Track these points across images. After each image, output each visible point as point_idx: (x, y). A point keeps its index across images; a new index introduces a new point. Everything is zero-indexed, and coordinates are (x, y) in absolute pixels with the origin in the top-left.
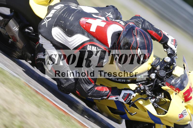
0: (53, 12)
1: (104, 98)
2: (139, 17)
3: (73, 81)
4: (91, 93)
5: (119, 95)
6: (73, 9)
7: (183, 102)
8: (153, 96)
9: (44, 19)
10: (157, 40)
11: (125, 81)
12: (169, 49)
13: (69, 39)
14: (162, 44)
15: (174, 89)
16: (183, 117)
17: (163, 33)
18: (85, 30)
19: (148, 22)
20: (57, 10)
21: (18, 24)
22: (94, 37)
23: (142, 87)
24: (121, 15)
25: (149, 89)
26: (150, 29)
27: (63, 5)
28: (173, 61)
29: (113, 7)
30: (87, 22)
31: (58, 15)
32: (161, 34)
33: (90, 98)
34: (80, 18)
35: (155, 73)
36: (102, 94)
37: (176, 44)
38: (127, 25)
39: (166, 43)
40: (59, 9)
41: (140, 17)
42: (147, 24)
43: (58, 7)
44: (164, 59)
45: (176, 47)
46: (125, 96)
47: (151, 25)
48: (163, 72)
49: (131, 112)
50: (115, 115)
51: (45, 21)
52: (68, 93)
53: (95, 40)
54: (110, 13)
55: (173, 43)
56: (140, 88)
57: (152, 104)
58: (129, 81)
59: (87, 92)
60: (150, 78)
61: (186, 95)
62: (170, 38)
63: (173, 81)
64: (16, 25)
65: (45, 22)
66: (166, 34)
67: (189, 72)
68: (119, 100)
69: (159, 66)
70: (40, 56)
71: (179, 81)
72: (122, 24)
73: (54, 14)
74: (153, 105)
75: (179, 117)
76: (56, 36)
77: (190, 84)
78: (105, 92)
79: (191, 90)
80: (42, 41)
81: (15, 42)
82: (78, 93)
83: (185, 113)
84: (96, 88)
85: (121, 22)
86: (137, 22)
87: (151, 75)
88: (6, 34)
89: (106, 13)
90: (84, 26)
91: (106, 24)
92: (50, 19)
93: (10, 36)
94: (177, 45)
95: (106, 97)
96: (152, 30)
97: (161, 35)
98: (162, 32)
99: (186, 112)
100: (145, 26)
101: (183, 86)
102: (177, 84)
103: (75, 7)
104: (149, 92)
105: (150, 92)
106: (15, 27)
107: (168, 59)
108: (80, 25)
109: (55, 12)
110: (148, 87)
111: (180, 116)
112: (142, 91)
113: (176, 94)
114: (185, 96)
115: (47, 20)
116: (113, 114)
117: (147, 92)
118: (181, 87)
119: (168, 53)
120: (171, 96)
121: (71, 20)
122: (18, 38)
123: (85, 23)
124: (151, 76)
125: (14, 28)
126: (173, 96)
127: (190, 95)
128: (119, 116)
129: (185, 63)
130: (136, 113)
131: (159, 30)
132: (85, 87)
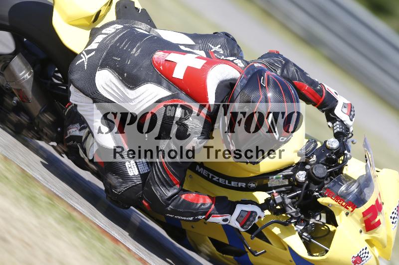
0: (99, 38)
1: (200, 217)
2: (277, 55)
3: (135, 181)
4: (173, 206)
5: (231, 213)
6: (141, 33)
7: (361, 232)
8: (300, 216)
9: (82, 53)
10: (314, 102)
11: (244, 185)
12: (338, 122)
13: (131, 94)
14: (323, 112)
15: (344, 204)
16: (362, 263)
17: (325, 90)
18: (163, 75)
19: (295, 65)
20: (109, 35)
21: (29, 66)
22: (181, 89)
23: (278, 198)
24: (241, 51)
25: (293, 204)
26: (300, 80)
27: (120, 26)
28: (344, 147)
29: (227, 35)
30: (167, 59)
31: (110, 45)
32: (321, 91)
33: (171, 216)
34: (154, 52)
35: (306, 170)
36: (195, 209)
37: (352, 113)
38: (248, 66)
39: (332, 110)
40: (112, 33)
41: (279, 54)
42: (293, 69)
43: (110, 30)
44: (325, 142)
45: (351, 120)
46: (242, 216)
47: (302, 71)
48: (322, 169)
49: (254, 249)
50: (224, 255)
51: (82, 58)
52: (126, 206)
53: (183, 95)
54: (219, 46)
55: (345, 110)
56: (274, 200)
57: (299, 233)
58: (252, 185)
59: (165, 202)
60: (296, 180)
61: (369, 216)
62: (341, 100)
63: (343, 188)
64: (26, 67)
65: (84, 59)
66: (332, 91)
67: (377, 171)
68: (230, 224)
69: (315, 156)
70: (74, 131)
71: (354, 188)
72: (239, 65)
73: (101, 44)
74: (301, 236)
75: (353, 263)
76: (104, 88)
77: (378, 195)
78: (201, 205)
79: (378, 209)
80: (76, 97)
81: (24, 102)
82: (146, 204)
83: (367, 255)
84: (183, 197)
85: (238, 61)
86: (271, 64)
87: (298, 174)
88: (7, 85)
89: (210, 45)
90: (161, 68)
91: (205, 63)
92: (93, 53)
93: (13, 90)
94: (354, 114)
95: (204, 217)
96: (302, 82)
97: (322, 94)
98: (325, 88)
99: (367, 252)
100: (288, 72)
101: (362, 198)
102: (349, 194)
103: (146, 31)
104: (293, 208)
105: (294, 210)
106: (23, 71)
107: (334, 144)
108: (153, 65)
109: (105, 39)
110: (291, 198)
111: (354, 259)
112: (278, 207)
113: (347, 214)
114: (366, 218)
115: (87, 55)
116: (221, 254)
117: (288, 208)
118: (359, 201)
119: (335, 131)
120: (337, 218)
121: (136, 55)
122: (30, 94)
123: (162, 61)
124: (297, 176)
125: (21, 74)
126: (340, 218)
127: (376, 217)
128: (232, 257)
129: (369, 151)
130: (265, 252)
131: (318, 82)
132: (161, 192)
